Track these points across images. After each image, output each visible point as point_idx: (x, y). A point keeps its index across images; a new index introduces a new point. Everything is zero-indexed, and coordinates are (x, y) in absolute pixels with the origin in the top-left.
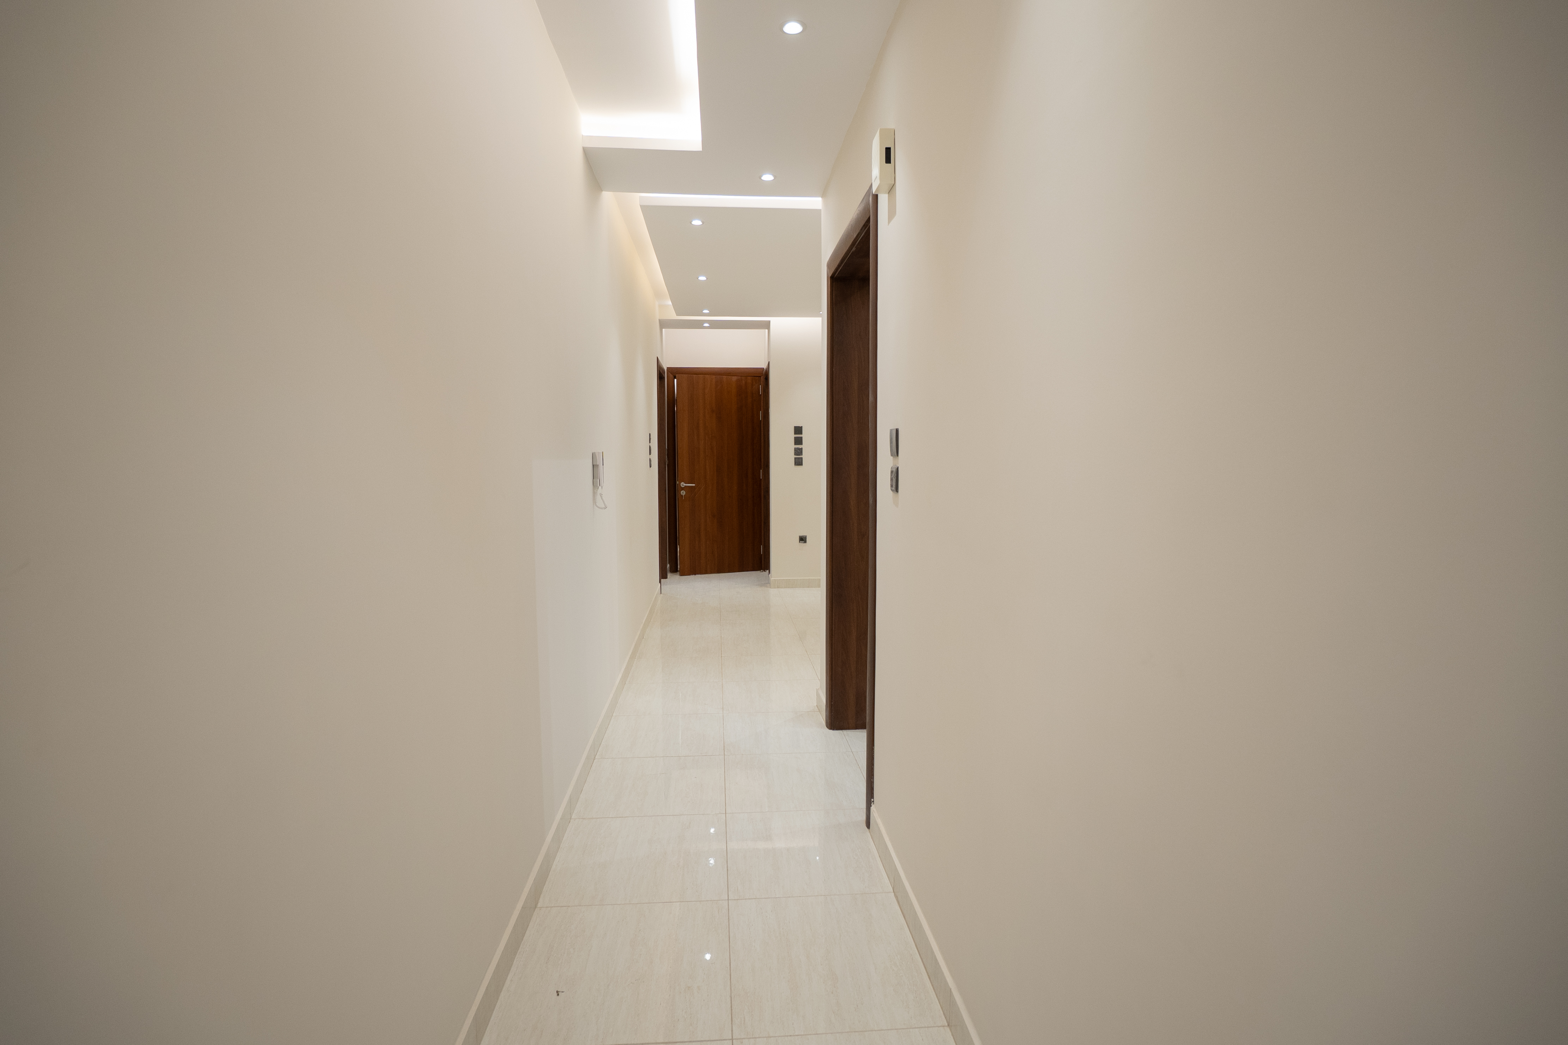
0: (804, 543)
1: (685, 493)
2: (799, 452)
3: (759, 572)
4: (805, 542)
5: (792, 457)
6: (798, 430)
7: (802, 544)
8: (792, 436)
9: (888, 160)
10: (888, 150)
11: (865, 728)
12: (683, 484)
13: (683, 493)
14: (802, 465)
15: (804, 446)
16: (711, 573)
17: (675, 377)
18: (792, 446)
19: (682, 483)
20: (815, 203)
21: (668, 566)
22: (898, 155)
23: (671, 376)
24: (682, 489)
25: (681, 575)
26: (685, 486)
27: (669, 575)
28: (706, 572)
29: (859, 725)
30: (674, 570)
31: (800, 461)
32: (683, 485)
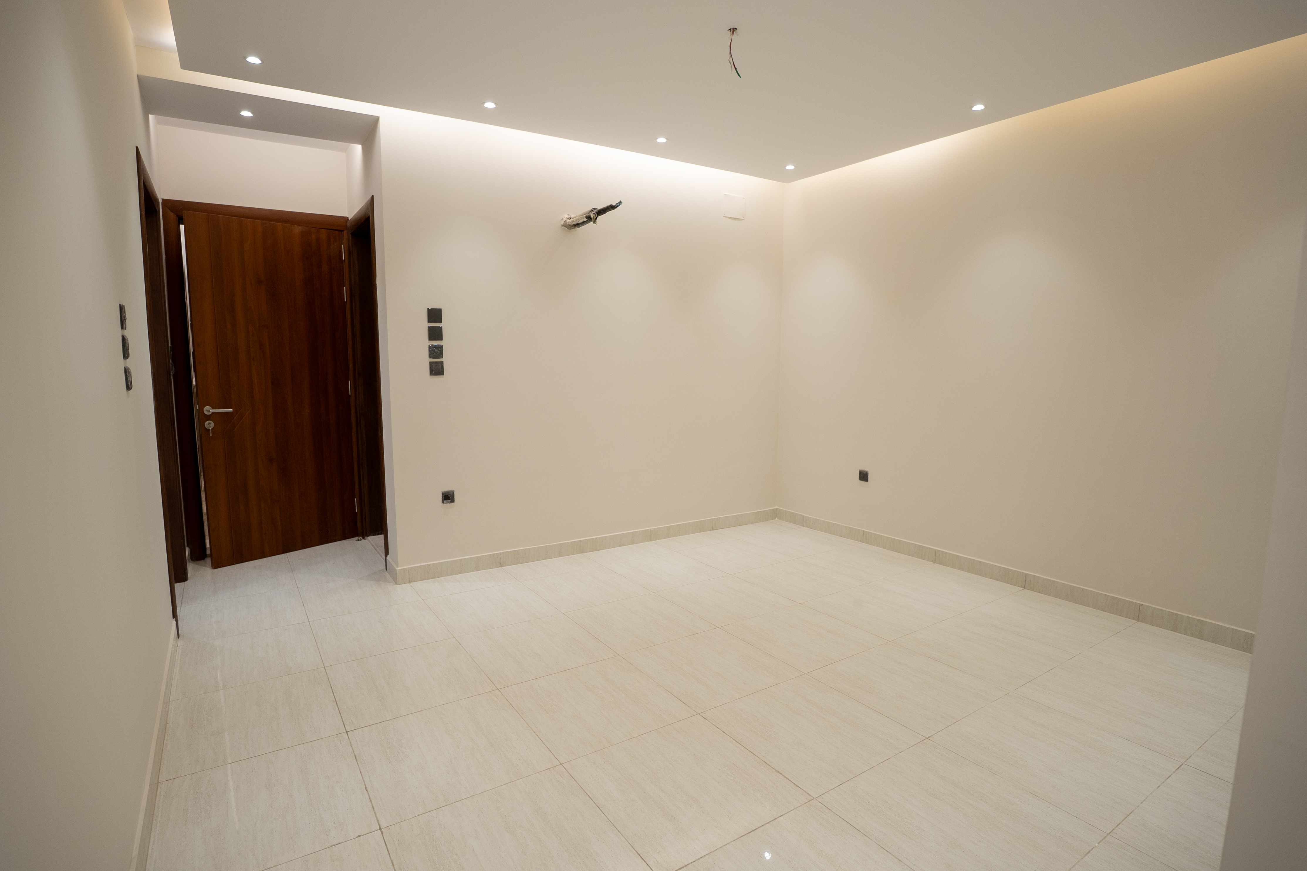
0: (451, 502)
2: (436, 352)
4: (453, 501)
5: (425, 360)
6: (434, 315)
7: (448, 505)
8: (424, 325)
14: (443, 374)
15: (446, 342)
17: (180, 220)
18: (425, 343)
19: (207, 408)
21: (187, 551)
23: (172, 216)
24: (208, 418)
25: (216, 565)
26: (213, 413)
31: (440, 367)
32: (209, 411)
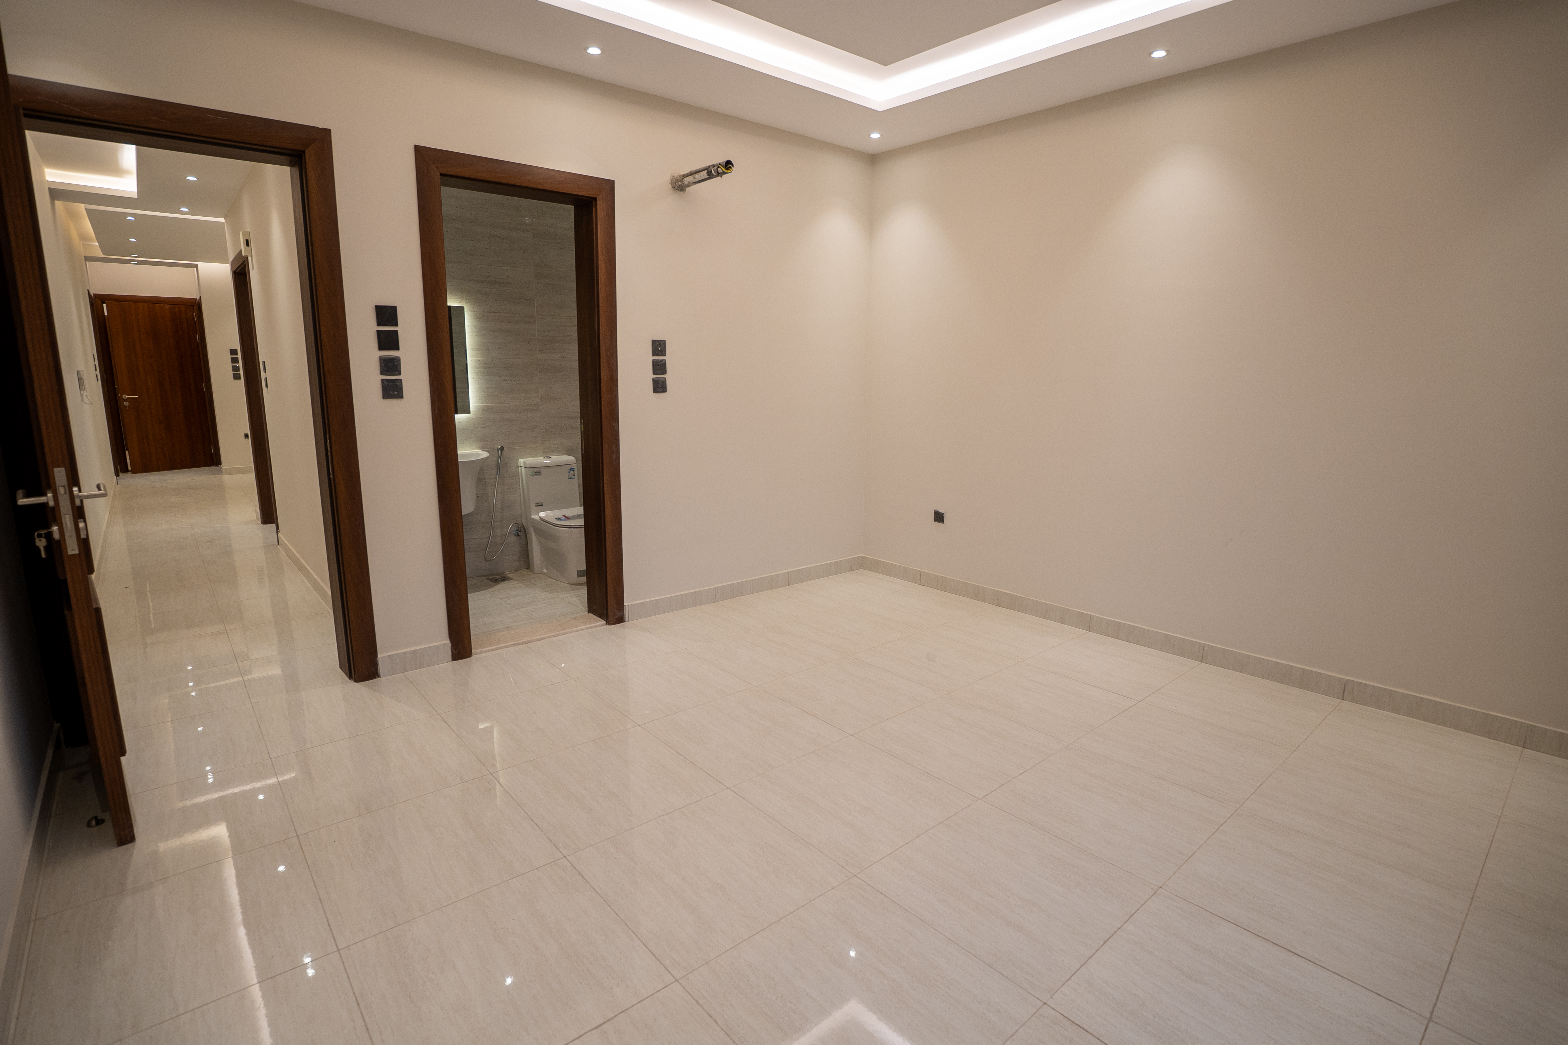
1: (128, 404)
3: (212, 467)
9: (248, 245)
10: (247, 241)
11: (274, 523)
12: (125, 396)
13: (126, 404)
16: (164, 469)
20: (222, 220)
22: (252, 243)
27: (120, 474)
28: (159, 470)
29: (273, 523)
30: (125, 470)
